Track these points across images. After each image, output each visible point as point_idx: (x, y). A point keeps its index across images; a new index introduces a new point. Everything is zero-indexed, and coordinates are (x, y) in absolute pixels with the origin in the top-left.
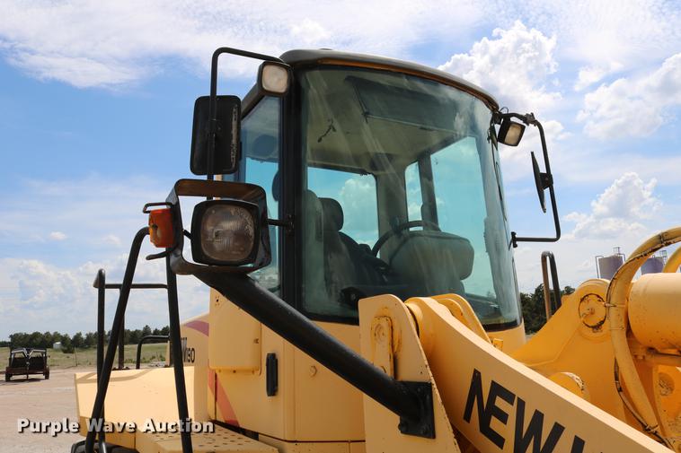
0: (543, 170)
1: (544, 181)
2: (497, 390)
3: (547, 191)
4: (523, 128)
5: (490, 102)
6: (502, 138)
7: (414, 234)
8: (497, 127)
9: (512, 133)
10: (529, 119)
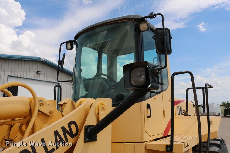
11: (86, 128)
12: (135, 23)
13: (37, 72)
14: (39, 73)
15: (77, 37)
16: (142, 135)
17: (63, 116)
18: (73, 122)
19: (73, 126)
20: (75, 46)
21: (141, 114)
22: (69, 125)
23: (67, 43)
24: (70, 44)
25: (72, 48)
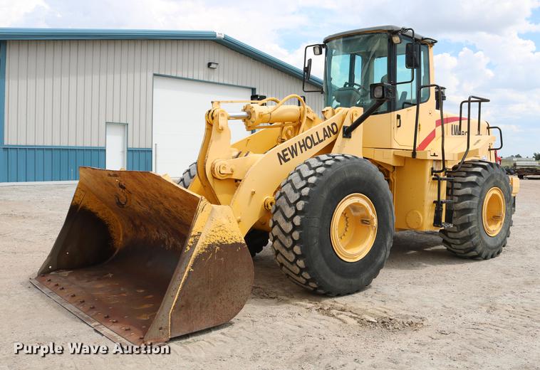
11: (344, 128)
12: (389, 34)
13: (209, 64)
14: (212, 66)
15: (327, 41)
16: (391, 141)
17: (325, 119)
18: (334, 124)
19: (334, 126)
20: (324, 50)
21: (391, 123)
22: (332, 125)
23: (315, 47)
24: (319, 48)
25: (321, 53)
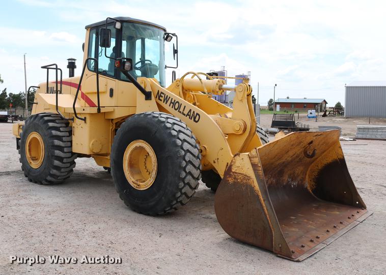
0: (176, 49)
1: (176, 52)
2: (162, 93)
3: (176, 54)
4: (172, 37)
5: (165, 30)
6: (166, 39)
7: (146, 64)
8: (165, 36)
9: (169, 38)
10: (174, 35)
